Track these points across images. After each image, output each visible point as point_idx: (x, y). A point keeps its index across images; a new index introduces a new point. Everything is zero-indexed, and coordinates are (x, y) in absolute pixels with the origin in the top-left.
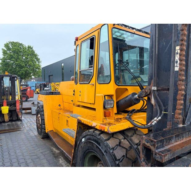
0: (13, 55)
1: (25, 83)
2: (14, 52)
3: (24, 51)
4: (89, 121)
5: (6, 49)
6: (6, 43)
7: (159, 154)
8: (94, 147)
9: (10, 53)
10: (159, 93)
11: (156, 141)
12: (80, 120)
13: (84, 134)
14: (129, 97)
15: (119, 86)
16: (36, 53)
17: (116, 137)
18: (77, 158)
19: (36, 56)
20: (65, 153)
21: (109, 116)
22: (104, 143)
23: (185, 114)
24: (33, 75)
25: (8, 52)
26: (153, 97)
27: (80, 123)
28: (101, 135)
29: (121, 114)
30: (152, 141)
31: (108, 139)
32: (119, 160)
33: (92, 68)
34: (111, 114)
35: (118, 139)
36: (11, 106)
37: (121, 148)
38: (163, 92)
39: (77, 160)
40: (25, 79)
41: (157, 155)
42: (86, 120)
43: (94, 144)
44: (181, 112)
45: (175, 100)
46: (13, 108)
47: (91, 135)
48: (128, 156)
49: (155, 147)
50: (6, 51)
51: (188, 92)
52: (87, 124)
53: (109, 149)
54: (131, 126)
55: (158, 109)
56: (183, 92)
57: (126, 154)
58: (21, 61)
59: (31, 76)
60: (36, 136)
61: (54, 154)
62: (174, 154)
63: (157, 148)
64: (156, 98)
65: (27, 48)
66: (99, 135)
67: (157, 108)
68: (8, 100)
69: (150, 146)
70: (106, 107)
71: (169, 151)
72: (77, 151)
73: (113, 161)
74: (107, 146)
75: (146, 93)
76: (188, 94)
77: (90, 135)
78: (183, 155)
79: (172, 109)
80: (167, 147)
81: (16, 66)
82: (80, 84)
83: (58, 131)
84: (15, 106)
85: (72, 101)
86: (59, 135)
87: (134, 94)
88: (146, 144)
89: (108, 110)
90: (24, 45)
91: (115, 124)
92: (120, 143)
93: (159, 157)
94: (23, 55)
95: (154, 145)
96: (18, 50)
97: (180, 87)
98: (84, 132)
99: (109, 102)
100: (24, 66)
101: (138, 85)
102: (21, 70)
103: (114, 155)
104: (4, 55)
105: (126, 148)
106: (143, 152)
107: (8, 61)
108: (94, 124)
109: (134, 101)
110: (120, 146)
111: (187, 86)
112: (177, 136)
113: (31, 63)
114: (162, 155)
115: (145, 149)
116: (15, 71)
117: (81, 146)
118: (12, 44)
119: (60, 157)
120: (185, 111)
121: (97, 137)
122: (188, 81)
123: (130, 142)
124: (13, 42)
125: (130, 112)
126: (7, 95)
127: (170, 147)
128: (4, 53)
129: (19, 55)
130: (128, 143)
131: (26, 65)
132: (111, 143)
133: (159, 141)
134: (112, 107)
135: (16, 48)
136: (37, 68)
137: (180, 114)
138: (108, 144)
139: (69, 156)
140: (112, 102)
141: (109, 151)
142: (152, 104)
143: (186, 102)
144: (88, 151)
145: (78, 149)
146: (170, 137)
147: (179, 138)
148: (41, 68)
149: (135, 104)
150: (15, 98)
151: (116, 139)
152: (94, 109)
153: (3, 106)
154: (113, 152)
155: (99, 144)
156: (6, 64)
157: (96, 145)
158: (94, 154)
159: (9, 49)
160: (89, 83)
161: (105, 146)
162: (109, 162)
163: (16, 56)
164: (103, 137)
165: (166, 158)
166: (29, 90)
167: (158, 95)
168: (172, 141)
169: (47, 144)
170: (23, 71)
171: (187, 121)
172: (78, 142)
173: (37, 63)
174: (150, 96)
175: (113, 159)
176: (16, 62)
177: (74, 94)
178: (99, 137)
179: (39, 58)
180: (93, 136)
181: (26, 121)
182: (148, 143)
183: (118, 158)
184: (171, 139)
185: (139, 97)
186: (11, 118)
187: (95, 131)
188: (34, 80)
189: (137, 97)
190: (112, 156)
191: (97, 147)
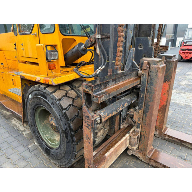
4: (32, 76)
7: (96, 97)
8: (41, 101)
10: (103, 41)
11: (93, 85)
12: (23, 76)
13: (30, 90)
14: (76, 48)
15: (65, 35)
17: (63, 89)
18: (27, 115)
20: (15, 113)
21: (55, 68)
22: (50, 96)
23: (125, 61)
26: (98, 46)
27: (23, 79)
28: (46, 89)
29: (71, 67)
30: (90, 86)
31: (54, 92)
32: (66, 109)
34: (56, 66)
35: (65, 90)
37: (67, 98)
38: (107, 40)
39: (28, 117)
41: (95, 97)
42: (29, 75)
43: (41, 98)
44: (120, 59)
45: (115, 47)
47: (37, 90)
48: (75, 104)
49: (92, 91)
51: (128, 39)
52: (31, 79)
53: (55, 101)
54: (78, 77)
55: (103, 58)
56: (123, 39)
57: (73, 103)
61: (5, 117)
62: (109, 95)
63: (95, 92)
64: (100, 48)
66: (45, 88)
67: (101, 58)
69: (89, 91)
70: (49, 59)
71: (105, 93)
72: (27, 108)
73: (60, 111)
74: (53, 98)
75: (91, 42)
76: (127, 41)
77: (35, 90)
78: (122, 97)
79: (112, 56)
80: (103, 91)
82: (21, 35)
83: (5, 92)
85: (16, 57)
86: (7, 97)
87: (81, 44)
88: (86, 89)
89: (53, 62)
91: (60, 76)
92: (66, 94)
93: (96, 99)
95: (92, 90)
97: (119, 34)
98: (30, 89)
99: (52, 53)
101: (86, 35)
103: (61, 106)
105: (72, 98)
106: (84, 98)
108: (38, 78)
109: (81, 52)
110: (67, 96)
111: (127, 33)
112: (114, 80)
114: (98, 97)
115: (85, 95)
117: (29, 103)
119: (13, 118)
120: (125, 58)
121: (43, 91)
122: (128, 28)
123: (78, 92)
125: (78, 65)
127: (107, 90)
130: (75, 93)
132: (57, 95)
133: (96, 85)
134: (57, 59)
137: (119, 61)
138: (54, 96)
139: (20, 115)
140: (55, 53)
141: (56, 103)
142: (98, 54)
143: (126, 49)
144: (36, 106)
145: (27, 107)
146: (107, 81)
147: (116, 82)
149: (82, 55)
151: (63, 91)
152: (37, 64)
154: (59, 103)
155: (46, 98)
157: (43, 99)
158: (43, 108)
160: (31, 33)
161: (52, 99)
162: (56, 112)
164: (49, 90)
165: (102, 99)
167: (102, 44)
168: (109, 85)
171: (126, 68)
172: (26, 100)
174: (95, 45)
175: (60, 109)
177: (16, 49)
178: (45, 91)
180: (39, 90)
182: (87, 88)
183: (64, 108)
184: (108, 83)
185: (85, 47)
187: (40, 86)
189: (84, 48)
190: (58, 106)
191: (44, 100)
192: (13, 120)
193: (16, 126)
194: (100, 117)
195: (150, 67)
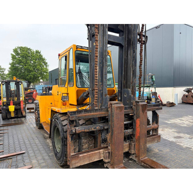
0: (22, 60)
1: (33, 87)
2: (23, 57)
3: (32, 55)
5: (15, 54)
6: (15, 48)
8: (56, 122)
9: (19, 57)
16: (43, 57)
19: (44, 60)
24: (41, 79)
25: (17, 57)
33: (66, 76)
34: (67, 104)
36: (16, 105)
40: (33, 82)
46: (18, 107)
50: (15, 56)
58: (30, 65)
59: (39, 80)
60: (34, 127)
61: (44, 137)
63: (71, 115)
65: (35, 53)
66: (58, 115)
68: (14, 100)
70: (63, 100)
77: (55, 117)
81: (25, 70)
82: (61, 87)
84: (20, 106)
86: (49, 124)
89: (65, 102)
90: (32, 49)
94: (31, 60)
96: (26, 55)
99: (65, 97)
100: (32, 70)
102: (29, 74)
104: (13, 60)
107: (17, 65)
109: (85, 97)
113: (39, 67)
116: (24, 75)
118: (21, 49)
120: (103, 101)
124: (22, 47)
126: (13, 97)
128: (13, 57)
129: (27, 60)
131: (34, 69)
134: (68, 100)
135: (24, 52)
136: (45, 72)
137: (96, 102)
138: (61, 119)
140: (67, 97)
143: (103, 96)
144: (54, 125)
147: (88, 112)
148: (48, 72)
150: (19, 99)
153: (10, 105)
155: (58, 120)
156: (15, 68)
159: (18, 54)
160: (65, 86)
163: (24, 60)
164: (60, 116)
165: (73, 118)
166: (35, 93)
167: (92, 93)
169: (42, 132)
170: (31, 75)
171: (103, 106)
173: (45, 67)
176: (25, 67)
177: (58, 94)
179: (46, 62)
181: (29, 118)
183: (63, 125)
184: (81, 112)
185: (86, 94)
186: (17, 115)
188: (43, 84)
190: (61, 124)
192: (48, 140)
193: (48, 143)
194: (76, 130)
195: (111, 106)
